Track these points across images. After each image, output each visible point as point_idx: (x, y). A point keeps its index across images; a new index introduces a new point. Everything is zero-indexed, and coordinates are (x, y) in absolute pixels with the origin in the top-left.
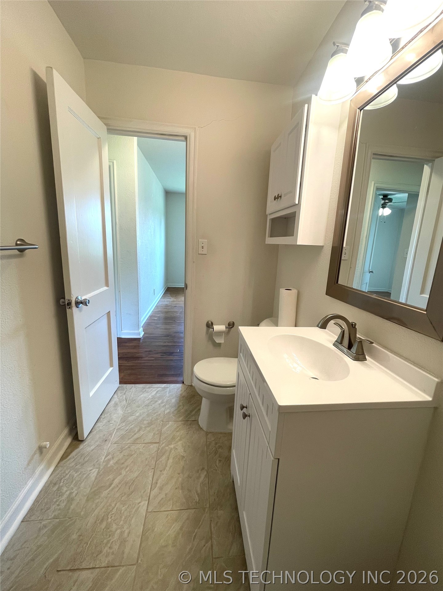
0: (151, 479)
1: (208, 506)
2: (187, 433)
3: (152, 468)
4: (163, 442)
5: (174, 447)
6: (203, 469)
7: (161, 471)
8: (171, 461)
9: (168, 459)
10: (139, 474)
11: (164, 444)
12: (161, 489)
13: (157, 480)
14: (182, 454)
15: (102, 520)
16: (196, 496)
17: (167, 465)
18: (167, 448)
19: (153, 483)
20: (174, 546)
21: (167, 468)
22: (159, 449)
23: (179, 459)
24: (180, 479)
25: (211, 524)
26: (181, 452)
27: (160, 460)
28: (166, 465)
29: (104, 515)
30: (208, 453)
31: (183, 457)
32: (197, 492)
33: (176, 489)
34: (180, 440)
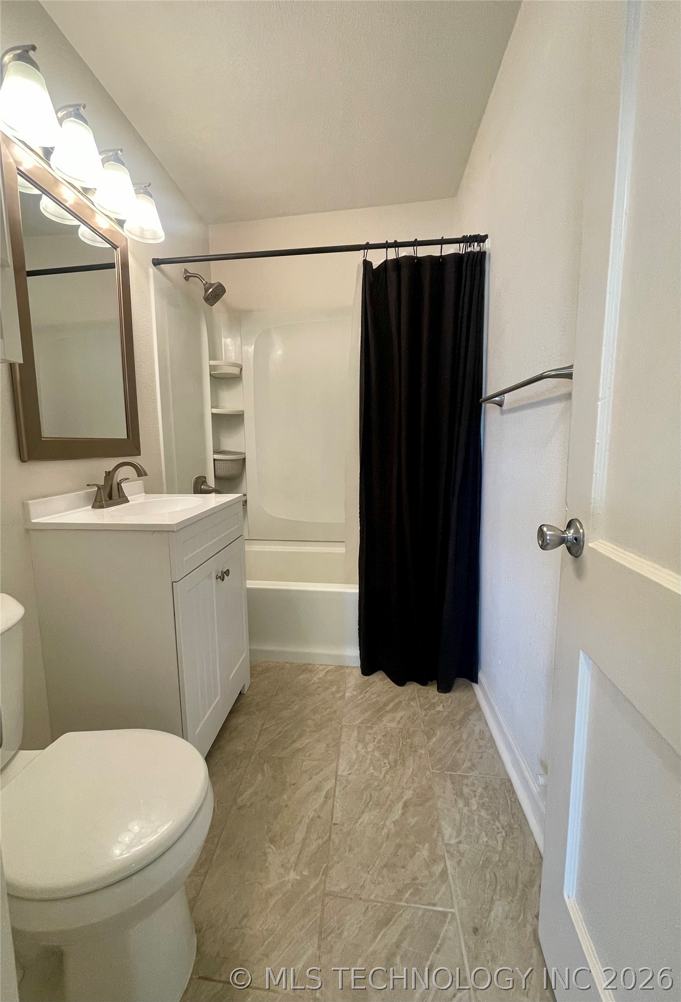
0: (337, 805)
1: (253, 757)
2: (245, 916)
3: (338, 825)
4: (314, 896)
5: (287, 870)
6: (239, 809)
7: (319, 817)
8: (299, 836)
9: (304, 839)
10: (359, 818)
11: (312, 886)
12: (318, 789)
13: (325, 803)
14: (272, 846)
15: (396, 762)
16: (265, 770)
17: (307, 827)
18: (305, 873)
19: (332, 799)
20: (303, 730)
21: (306, 821)
22: (325, 873)
23: (282, 837)
24: (285, 797)
25: (257, 741)
26: (274, 853)
27: (320, 841)
28: (309, 828)
29: (396, 767)
30: (216, 840)
31: (272, 841)
32: (264, 774)
33: (294, 784)
34: (270, 894)
